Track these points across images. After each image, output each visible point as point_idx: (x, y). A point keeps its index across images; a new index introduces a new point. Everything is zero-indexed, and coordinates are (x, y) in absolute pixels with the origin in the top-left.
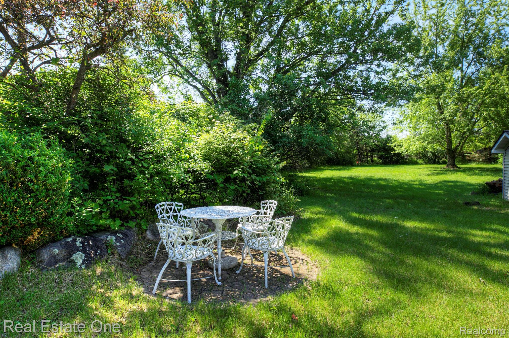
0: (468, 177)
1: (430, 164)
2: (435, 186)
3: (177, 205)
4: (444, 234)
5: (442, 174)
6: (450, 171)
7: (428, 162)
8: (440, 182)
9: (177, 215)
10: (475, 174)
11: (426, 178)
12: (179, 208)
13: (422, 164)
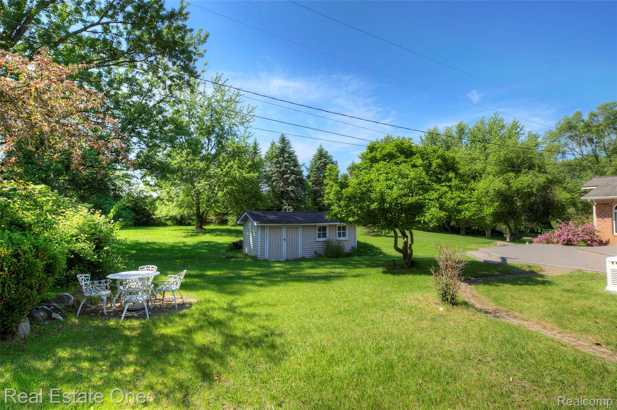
0: (215, 237)
1: (178, 225)
2: (195, 247)
3: (85, 276)
4: (230, 275)
5: (195, 235)
6: (200, 232)
7: (176, 223)
8: (198, 243)
9: (87, 283)
10: (217, 235)
11: (185, 240)
12: (87, 278)
13: (171, 226)
